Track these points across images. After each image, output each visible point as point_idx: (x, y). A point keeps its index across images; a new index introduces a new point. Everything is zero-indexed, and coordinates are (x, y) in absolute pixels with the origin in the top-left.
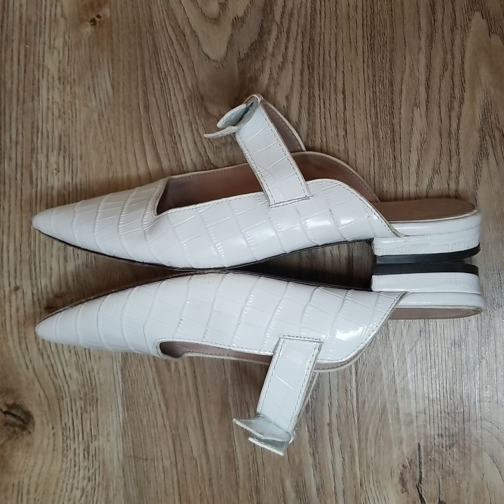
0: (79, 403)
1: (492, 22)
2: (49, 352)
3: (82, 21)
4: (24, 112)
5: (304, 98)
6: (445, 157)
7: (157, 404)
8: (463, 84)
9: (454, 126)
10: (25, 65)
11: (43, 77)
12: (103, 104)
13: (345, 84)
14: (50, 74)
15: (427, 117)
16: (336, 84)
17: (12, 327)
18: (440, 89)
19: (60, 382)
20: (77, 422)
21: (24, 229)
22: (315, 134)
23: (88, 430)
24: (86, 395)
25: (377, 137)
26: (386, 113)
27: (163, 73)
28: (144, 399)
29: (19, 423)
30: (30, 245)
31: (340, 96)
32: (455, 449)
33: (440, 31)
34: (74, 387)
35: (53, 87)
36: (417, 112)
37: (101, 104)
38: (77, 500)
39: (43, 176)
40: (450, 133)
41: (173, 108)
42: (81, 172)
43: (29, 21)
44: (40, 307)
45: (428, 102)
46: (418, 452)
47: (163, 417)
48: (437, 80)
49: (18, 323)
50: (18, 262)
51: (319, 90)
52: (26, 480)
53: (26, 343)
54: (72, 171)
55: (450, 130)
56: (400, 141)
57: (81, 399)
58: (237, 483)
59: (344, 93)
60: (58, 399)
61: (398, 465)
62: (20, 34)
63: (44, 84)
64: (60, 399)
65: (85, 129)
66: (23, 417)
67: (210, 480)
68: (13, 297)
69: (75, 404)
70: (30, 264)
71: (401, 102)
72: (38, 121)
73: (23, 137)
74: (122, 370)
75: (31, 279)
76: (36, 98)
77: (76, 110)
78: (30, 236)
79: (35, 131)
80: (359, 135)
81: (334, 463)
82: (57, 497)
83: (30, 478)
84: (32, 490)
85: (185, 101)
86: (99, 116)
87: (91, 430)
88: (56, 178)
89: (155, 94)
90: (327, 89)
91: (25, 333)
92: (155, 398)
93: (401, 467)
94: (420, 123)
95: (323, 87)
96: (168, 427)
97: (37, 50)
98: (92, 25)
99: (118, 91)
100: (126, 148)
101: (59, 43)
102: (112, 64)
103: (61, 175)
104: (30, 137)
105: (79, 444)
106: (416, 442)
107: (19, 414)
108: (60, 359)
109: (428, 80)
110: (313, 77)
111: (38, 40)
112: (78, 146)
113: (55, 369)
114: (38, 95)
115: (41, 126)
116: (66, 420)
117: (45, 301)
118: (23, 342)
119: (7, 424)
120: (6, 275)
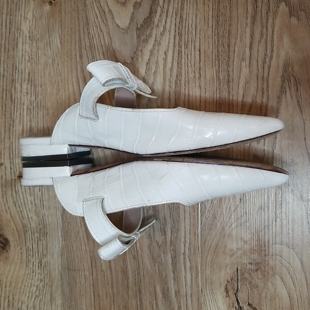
0: (36, 235)
1: (292, 9)
2: (19, 203)
3: (44, 2)
4: (8, 58)
5: (175, 53)
6: (260, 93)
7: (82, 237)
8: (272, 47)
9: (266, 73)
10: (10, 29)
11: (20, 36)
12: (55, 54)
13: (201, 45)
14: (24, 34)
15: (250, 67)
16: (195, 45)
18: (258, 50)
19: (25, 221)
20: (35, 246)
21: (7, 128)
22: (181, 75)
23: (41, 251)
24: (40, 230)
25: (219, 79)
26: (225, 64)
27: (91, 36)
28: (75, 234)
30: (10, 138)
31: (198, 53)
32: (259, 272)
33: (260, 14)
34: (33, 225)
35: (26, 42)
36: (243, 64)
37: (54, 54)
38: (34, 292)
39: (19, 97)
40: (263, 78)
41: (96, 57)
42: (41, 95)
43: (13, 2)
44: (15, 176)
45: (250, 58)
46: (236, 273)
47: (85, 245)
48: (257, 44)
49: (2, 185)
50: (3, 148)
51: (185, 49)
52: (4, 280)
54: (36, 94)
55: (263, 76)
56: (233, 82)
57: (37, 232)
58: (128, 287)
59: (200, 51)
60: (24, 232)
61: (224, 280)
62: (7, 10)
63: (20, 40)
64: (25, 232)
65: (44, 68)
66: (3, 242)
67: (112, 284)
69: (34, 235)
70: (9, 150)
71: (234, 57)
72: (16, 63)
73: (7, 72)
74: (62, 216)
75: (10, 159)
76: (15, 49)
77: (39, 57)
78: (10, 133)
79: (14, 69)
80: (208, 77)
81: (186, 277)
82: (22, 290)
83: (7, 279)
84: (8, 285)
85: (104, 53)
86: (52, 61)
87: (43, 251)
88: (26, 98)
89: (86, 48)
90: (189, 48)
91: (6, 191)
92: (81, 234)
93: (226, 281)
94: (245, 71)
95: (187, 47)
96: (88, 251)
97: (17, 20)
98: (50, 5)
99: (64, 46)
100: (68, 81)
101: (30, 15)
102: (61, 29)
103: (29, 96)
104: (11, 73)
105: (36, 259)
106: (236, 267)
108: (26, 208)
109: (251, 44)
110: (181, 40)
111: (17, 13)
112: (40, 79)
113: (23, 214)
114: (17, 47)
115: (18, 66)
116: (28, 244)
117: (18, 172)
118: (5, 197)
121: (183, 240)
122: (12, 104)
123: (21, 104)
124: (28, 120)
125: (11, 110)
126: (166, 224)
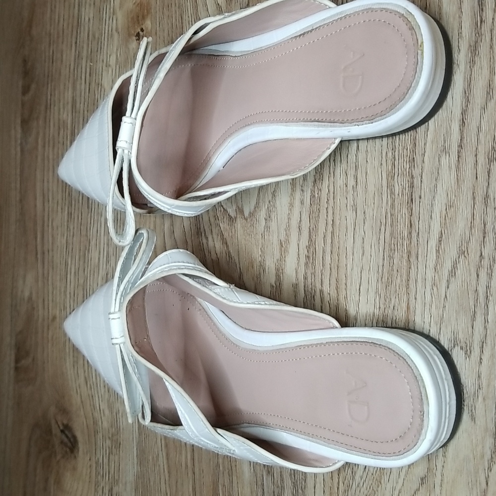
0: (108, 442)
2: (91, 381)
3: (130, 35)
6: (477, 234)
7: (162, 467)
10: (89, 84)
11: (100, 96)
15: (458, 168)
18: (479, 129)
19: (97, 415)
20: (106, 461)
21: (81, 254)
23: (113, 472)
24: (112, 436)
25: (392, 193)
26: (405, 160)
28: (153, 458)
29: (69, 444)
30: (84, 270)
33: (488, 39)
34: (105, 424)
36: (444, 161)
43: (94, 36)
45: (460, 146)
47: (166, 483)
48: (477, 112)
50: (76, 286)
56: (420, 202)
57: (109, 438)
60: (95, 432)
62: (88, 51)
66: (72, 440)
69: (106, 442)
71: (425, 144)
78: (84, 262)
80: (371, 188)
91: (77, 358)
92: (160, 459)
94: (447, 177)
97: (98, 68)
98: (137, 40)
101: (113, 61)
105: (106, 483)
107: (70, 436)
108: (98, 393)
109: (464, 113)
111: (99, 57)
113: (94, 401)
116: (98, 455)
118: (76, 367)
119: (62, 442)
120: (68, 296)
122: (88, 213)
123: (98, 213)
125: (87, 223)
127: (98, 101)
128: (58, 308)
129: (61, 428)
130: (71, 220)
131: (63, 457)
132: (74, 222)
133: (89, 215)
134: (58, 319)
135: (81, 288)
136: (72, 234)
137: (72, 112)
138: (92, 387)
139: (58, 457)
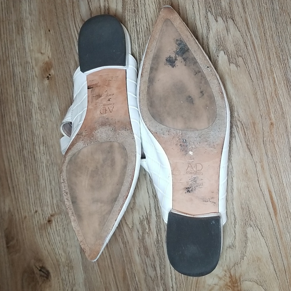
0: (66, 268)
1: (230, 56)
3: (43, 78)
4: (28, 126)
7: (96, 271)
10: (25, 103)
11: (32, 108)
14: (35, 106)
17: (37, 229)
19: (58, 257)
20: (67, 277)
24: (68, 264)
28: (91, 268)
29: (45, 275)
30: (38, 190)
34: (63, 260)
35: (37, 112)
37: (56, 120)
39: (39, 157)
42: (53, 154)
43: (24, 80)
44: (46, 221)
47: (100, 278)
49: (39, 228)
50: (35, 199)
53: (43, 238)
54: (49, 154)
57: (66, 266)
60: (58, 265)
62: (21, 87)
63: (33, 111)
64: (59, 265)
65: (52, 132)
66: (46, 273)
68: (36, 215)
69: (65, 268)
70: (39, 200)
72: (34, 130)
73: (29, 138)
74: (81, 253)
75: (41, 207)
76: (31, 118)
77: (47, 123)
78: (38, 186)
79: (33, 135)
87: (72, 281)
88: (44, 157)
91: (42, 233)
92: (95, 268)
96: (102, 283)
97: (29, 94)
98: (48, 79)
101: (36, 90)
102: (58, 98)
104: (32, 138)
105: (69, 288)
107: (45, 271)
108: (56, 246)
111: (28, 89)
112: (50, 141)
113: (55, 251)
114: (32, 117)
115: (35, 132)
116: (62, 275)
117: (47, 218)
119: (41, 276)
120: (31, 205)
121: (170, 275)
122: (36, 163)
123: (41, 162)
124: (48, 175)
125: (36, 168)
126: (155, 261)
127: (31, 110)
128: (27, 212)
129: (39, 269)
130: (26, 168)
131: (43, 282)
132: (28, 169)
133: (36, 164)
134: (28, 217)
135: (38, 199)
136: (28, 175)
137: (18, 117)
138: (53, 245)
139: (40, 283)
